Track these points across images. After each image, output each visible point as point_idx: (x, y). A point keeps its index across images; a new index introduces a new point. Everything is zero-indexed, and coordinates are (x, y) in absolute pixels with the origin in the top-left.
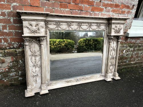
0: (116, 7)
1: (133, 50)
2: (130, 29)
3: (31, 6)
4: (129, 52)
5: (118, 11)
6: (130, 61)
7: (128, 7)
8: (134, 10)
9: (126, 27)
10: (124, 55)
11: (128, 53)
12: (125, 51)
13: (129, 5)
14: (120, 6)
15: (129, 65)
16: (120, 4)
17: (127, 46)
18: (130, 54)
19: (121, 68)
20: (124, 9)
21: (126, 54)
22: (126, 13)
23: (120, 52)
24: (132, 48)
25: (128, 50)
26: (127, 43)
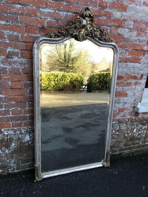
0: (119, 79)
1: (147, 128)
2: (140, 102)
3: (12, 88)
4: (141, 130)
5: (122, 83)
6: (145, 142)
7: (135, 78)
8: (143, 79)
9: (135, 100)
10: (135, 135)
11: (140, 132)
12: (135, 130)
13: (136, 75)
14: (124, 78)
15: (144, 147)
16: (124, 75)
17: (139, 123)
18: (143, 133)
19: (132, 151)
20: (130, 81)
21: (138, 134)
22: (133, 85)
23: (129, 132)
24: (145, 125)
25: (139, 128)
26: (138, 119)
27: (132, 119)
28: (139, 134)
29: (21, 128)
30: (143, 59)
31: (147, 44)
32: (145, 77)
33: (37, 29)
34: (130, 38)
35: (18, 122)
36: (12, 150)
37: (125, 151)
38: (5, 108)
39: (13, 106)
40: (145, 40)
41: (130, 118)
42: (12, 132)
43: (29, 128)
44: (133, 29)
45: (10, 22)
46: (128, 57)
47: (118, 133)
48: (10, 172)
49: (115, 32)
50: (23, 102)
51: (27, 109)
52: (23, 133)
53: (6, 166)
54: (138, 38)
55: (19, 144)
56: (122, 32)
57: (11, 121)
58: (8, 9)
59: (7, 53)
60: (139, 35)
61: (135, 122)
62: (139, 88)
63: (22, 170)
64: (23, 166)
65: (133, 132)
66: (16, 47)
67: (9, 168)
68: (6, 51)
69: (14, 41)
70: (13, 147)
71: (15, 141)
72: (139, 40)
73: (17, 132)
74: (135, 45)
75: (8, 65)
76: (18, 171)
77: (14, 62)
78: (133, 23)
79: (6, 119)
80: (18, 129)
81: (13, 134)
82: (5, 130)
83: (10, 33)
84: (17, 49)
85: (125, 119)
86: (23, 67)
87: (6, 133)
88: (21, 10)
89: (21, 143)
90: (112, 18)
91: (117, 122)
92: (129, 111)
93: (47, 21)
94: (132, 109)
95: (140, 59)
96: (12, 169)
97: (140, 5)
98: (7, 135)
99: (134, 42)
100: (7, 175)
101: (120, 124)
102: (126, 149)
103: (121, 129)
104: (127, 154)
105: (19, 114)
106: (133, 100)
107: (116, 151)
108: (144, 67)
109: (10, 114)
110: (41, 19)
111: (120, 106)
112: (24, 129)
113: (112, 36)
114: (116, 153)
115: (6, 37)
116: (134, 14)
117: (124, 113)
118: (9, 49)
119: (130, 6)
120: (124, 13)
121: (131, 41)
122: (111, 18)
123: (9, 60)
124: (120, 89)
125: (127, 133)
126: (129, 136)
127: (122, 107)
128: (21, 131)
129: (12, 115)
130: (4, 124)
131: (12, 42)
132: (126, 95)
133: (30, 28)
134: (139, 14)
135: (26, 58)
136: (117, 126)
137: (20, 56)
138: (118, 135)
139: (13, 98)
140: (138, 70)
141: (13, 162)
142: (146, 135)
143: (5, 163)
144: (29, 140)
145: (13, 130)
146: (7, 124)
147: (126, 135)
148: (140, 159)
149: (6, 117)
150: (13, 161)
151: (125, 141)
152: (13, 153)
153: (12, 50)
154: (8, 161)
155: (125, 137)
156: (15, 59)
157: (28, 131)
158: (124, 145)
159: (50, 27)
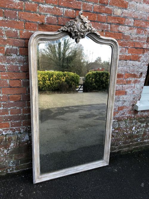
0: (119, 77)
1: (146, 126)
2: (139, 100)
3: (11, 87)
4: (140, 128)
5: (122, 81)
6: (143, 139)
7: (135, 76)
8: (142, 78)
9: (134, 99)
10: (133, 133)
11: (139, 130)
12: (134, 127)
13: (136, 73)
14: (124, 76)
15: (142, 144)
16: (123, 73)
17: (137, 121)
18: (141, 131)
19: (130, 149)
20: (129, 79)
21: (136, 131)
22: (133, 83)
23: (128, 129)
24: (144, 123)
25: (138, 126)
26: (137, 117)
27: (131, 117)
28: (138, 131)
29: (20, 128)
30: (143, 57)
31: (146, 42)
32: (144, 75)
33: (36, 26)
34: (130, 35)
35: (17, 122)
36: (11, 150)
37: (124, 149)
38: (3, 107)
39: (12, 105)
40: (145, 38)
41: (129, 116)
42: (11, 131)
43: (28, 128)
44: (134, 27)
45: (9, 17)
46: (128, 55)
47: (117, 131)
48: (9, 172)
49: (115, 30)
50: (21, 101)
51: (26, 108)
52: (22, 133)
53: (5, 166)
54: (137, 36)
55: (18, 144)
56: (123, 29)
57: (10, 121)
58: (6, 4)
59: (5, 50)
60: (139, 33)
61: (134, 120)
62: (138, 86)
63: (21, 170)
64: (23, 166)
65: (131, 130)
66: (14, 44)
67: (8, 169)
68: (4, 48)
69: (12, 37)
70: (12, 147)
71: (14, 141)
72: (139, 38)
73: (16, 131)
74: (134, 43)
75: (6, 63)
76: (17, 171)
77: (13, 60)
78: (133, 21)
79: (4, 118)
80: (17, 129)
81: (11, 133)
82: (4, 130)
83: (8, 29)
84: (16, 46)
85: (124, 117)
86: (22, 65)
87: (4, 133)
88: (19, 6)
89: (20, 143)
90: (113, 15)
91: (117, 120)
92: (128, 109)
93: (47, 17)
94: (131, 107)
95: (140, 57)
96: (11, 169)
97: (140, 3)
98: (6, 135)
99: (134, 40)
100: (6, 175)
101: (119, 122)
102: (125, 147)
103: (120, 127)
104: (126, 151)
105: (18, 113)
106: (132, 98)
107: (115, 149)
108: (144, 65)
109: (8, 114)
110: (40, 15)
111: (120, 104)
112: (23, 128)
113: (112, 34)
114: (115, 151)
115: (4, 33)
116: (134, 12)
117: (123, 111)
118: (7, 47)
119: (130, 3)
120: (124, 10)
121: (131, 40)
122: (111, 15)
123: (8, 57)
124: (119, 87)
125: (126, 131)
126: (128, 134)
127: (121, 105)
128: (20, 130)
129: (11, 114)
130: (3, 124)
131: (11, 39)
132: (125, 93)
133: (29, 25)
134: (139, 12)
135: (25, 56)
136: (117, 124)
137: (18, 54)
138: (117, 133)
139: (12, 97)
140: (138, 68)
141: (11, 163)
142: (144, 132)
143: (4, 163)
144: (28, 139)
145: (11, 129)
146: (5, 123)
147: (125, 133)
148: (139, 156)
149: (4, 117)
150: (12, 161)
151: (124, 139)
152: (12, 153)
153: (11, 47)
154: (7, 161)
155: (124, 135)
156: (14, 56)
157: (28, 131)
158: (123, 143)
159: (50, 24)
